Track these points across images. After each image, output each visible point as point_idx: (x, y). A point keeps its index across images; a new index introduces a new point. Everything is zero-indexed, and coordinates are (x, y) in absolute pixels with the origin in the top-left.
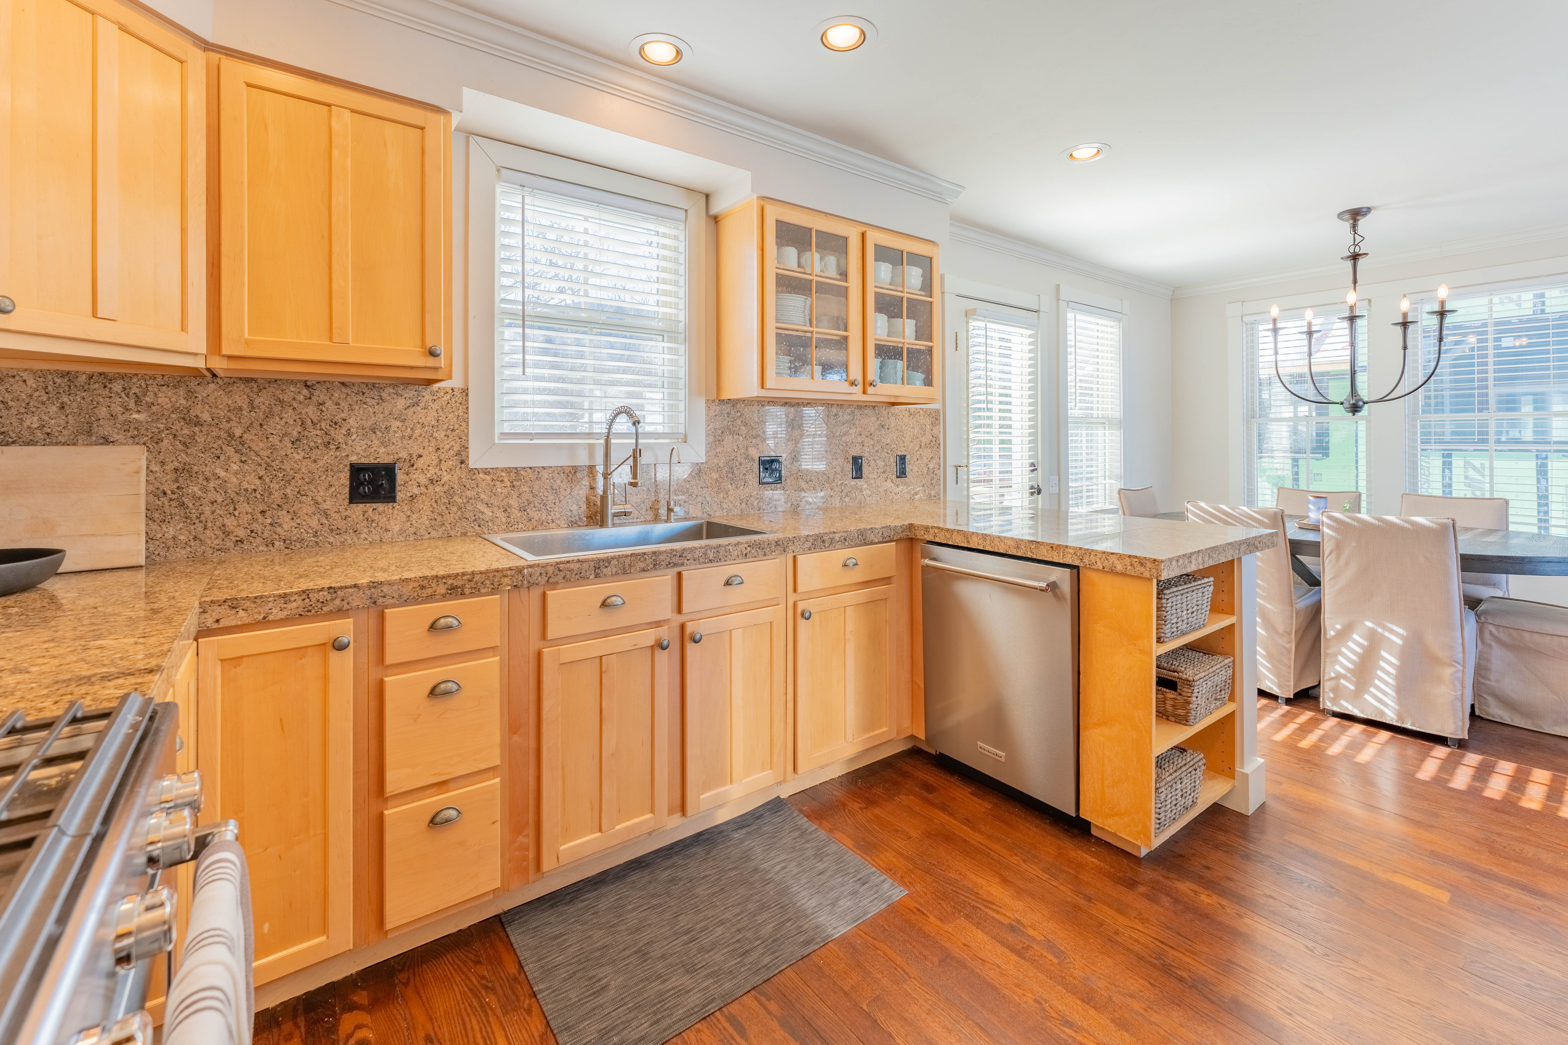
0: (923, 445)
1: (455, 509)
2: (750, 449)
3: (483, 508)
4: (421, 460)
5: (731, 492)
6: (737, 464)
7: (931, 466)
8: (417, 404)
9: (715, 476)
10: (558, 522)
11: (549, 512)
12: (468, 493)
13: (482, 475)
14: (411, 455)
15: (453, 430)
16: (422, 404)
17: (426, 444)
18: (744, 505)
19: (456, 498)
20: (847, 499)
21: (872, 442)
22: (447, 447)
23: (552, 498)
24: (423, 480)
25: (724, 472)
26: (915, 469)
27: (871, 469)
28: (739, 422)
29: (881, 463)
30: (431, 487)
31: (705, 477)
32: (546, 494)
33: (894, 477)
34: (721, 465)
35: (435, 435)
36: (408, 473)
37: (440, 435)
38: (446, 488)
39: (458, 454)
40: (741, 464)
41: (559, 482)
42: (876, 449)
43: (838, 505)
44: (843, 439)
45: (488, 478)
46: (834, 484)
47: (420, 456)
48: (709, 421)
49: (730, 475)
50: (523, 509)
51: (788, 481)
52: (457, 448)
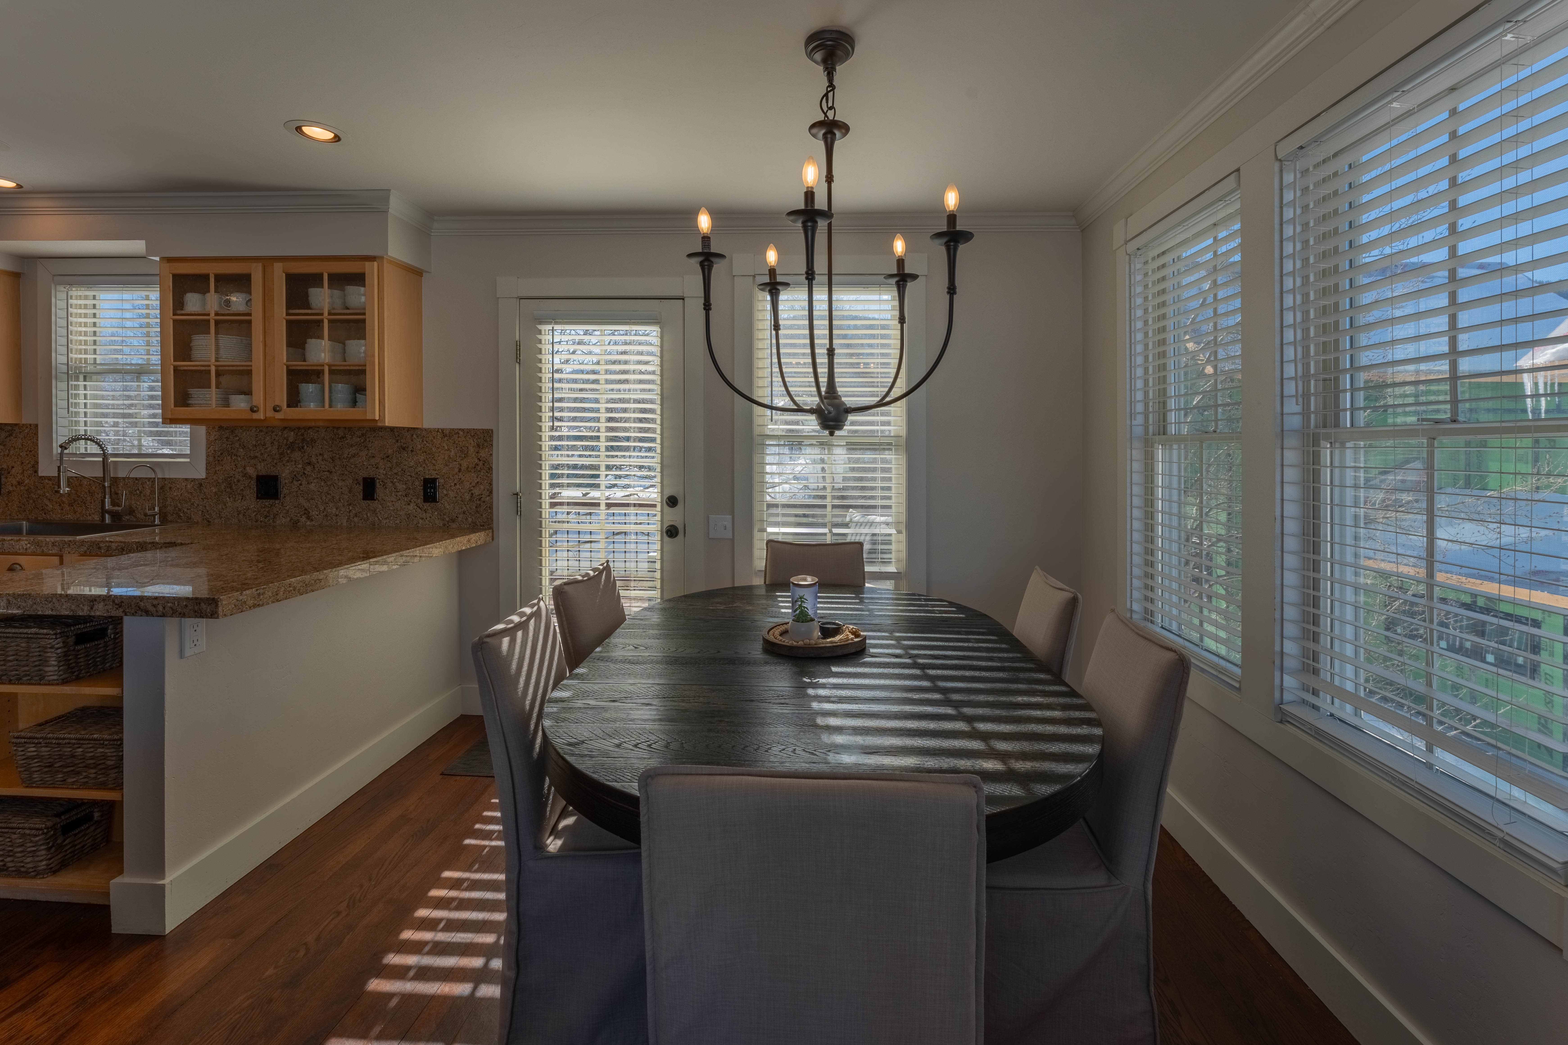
0: (463, 468)
1: (31, 501)
2: (248, 468)
3: (47, 502)
4: (14, 470)
5: (229, 504)
6: (235, 480)
7: (476, 492)
8: (11, 435)
9: (214, 490)
10: (93, 516)
11: (87, 508)
12: (39, 492)
13: (47, 481)
14: (8, 466)
15: (30, 451)
16: (14, 435)
17: (16, 460)
18: (241, 516)
19: (32, 494)
20: (356, 519)
21: (389, 465)
22: (27, 462)
23: (89, 498)
24: (15, 482)
25: (223, 487)
26: (452, 494)
27: (387, 491)
28: (237, 445)
29: (401, 486)
30: (18, 487)
31: (205, 490)
32: (85, 496)
33: (420, 501)
34: (220, 481)
35: (21, 454)
36: (6, 478)
37: (23, 454)
38: (27, 488)
39: (33, 467)
40: (238, 481)
41: (94, 488)
42: (395, 471)
43: (345, 524)
44: (352, 461)
45: (50, 482)
46: (340, 504)
47: (13, 467)
48: (209, 444)
49: (228, 490)
50: (71, 505)
51: (288, 498)
52: (32, 463)
